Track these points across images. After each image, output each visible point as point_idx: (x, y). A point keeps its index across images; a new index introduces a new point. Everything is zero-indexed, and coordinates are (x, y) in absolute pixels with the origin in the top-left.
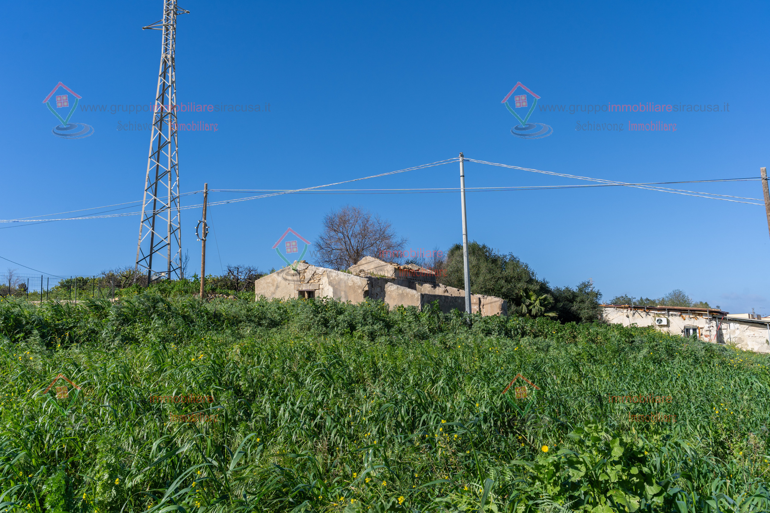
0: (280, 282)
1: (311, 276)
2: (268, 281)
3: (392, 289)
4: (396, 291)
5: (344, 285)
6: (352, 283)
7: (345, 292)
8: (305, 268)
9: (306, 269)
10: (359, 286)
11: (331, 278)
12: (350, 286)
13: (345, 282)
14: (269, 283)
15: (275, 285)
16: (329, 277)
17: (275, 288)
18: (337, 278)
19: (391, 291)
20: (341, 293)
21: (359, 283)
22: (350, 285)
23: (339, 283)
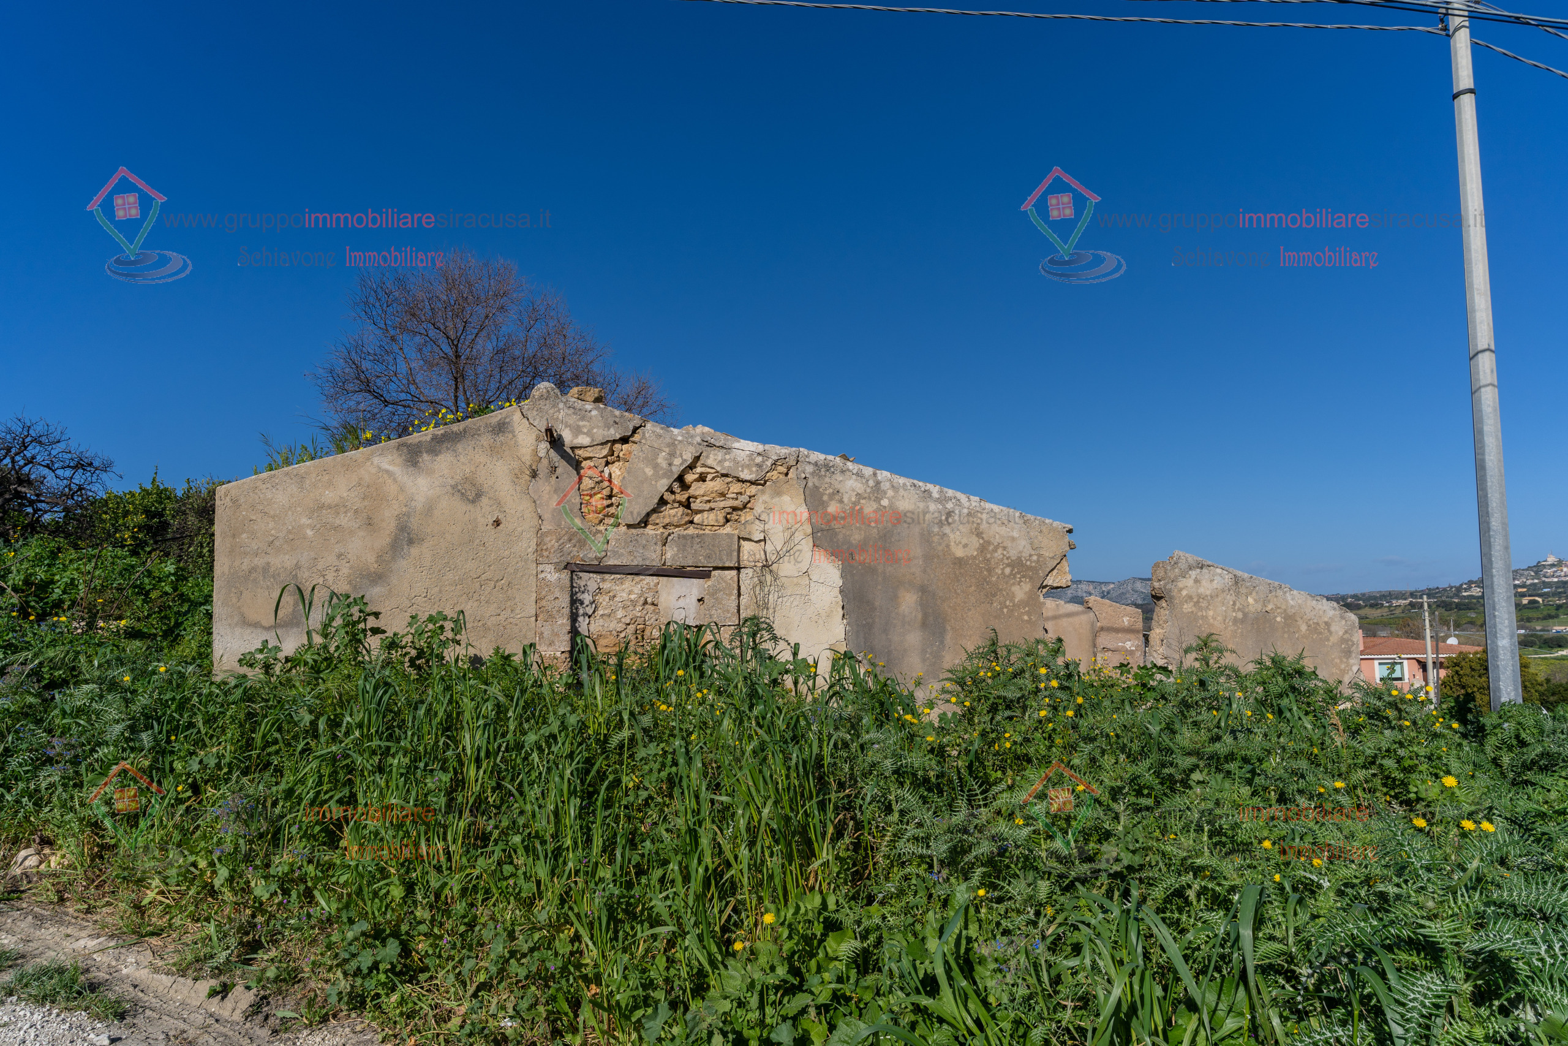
0: (429, 510)
1: (663, 484)
2: (329, 496)
3: (1206, 588)
4: (1230, 598)
5: (917, 551)
6: (975, 542)
7: (923, 590)
8: (615, 433)
9: (624, 440)
10: (1018, 565)
11: (833, 508)
12: (960, 562)
13: (926, 538)
14: (337, 508)
15: (389, 525)
16: (814, 499)
17: (383, 540)
18: (869, 508)
19: (1198, 600)
20: (894, 598)
21: (1021, 547)
22: (959, 553)
23: (885, 536)
